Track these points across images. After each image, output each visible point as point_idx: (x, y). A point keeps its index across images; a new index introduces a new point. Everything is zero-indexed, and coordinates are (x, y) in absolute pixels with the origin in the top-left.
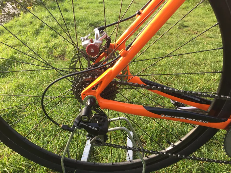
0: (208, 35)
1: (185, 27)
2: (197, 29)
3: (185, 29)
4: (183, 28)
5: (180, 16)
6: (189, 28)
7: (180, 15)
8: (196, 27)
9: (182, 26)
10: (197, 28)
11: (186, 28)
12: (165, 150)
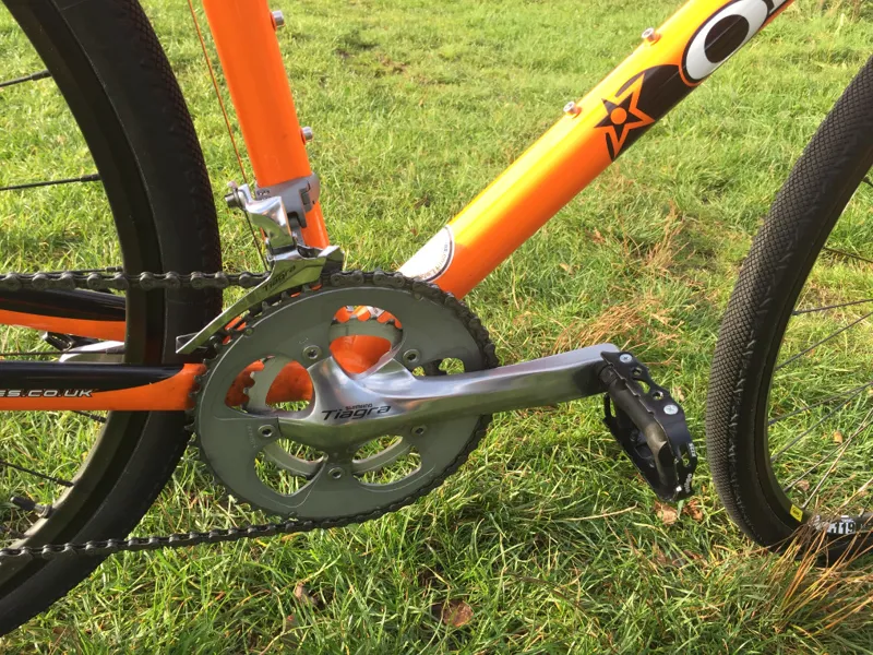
0: (441, 74)
1: (366, 47)
2: (404, 55)
3: (364, 56)
4: (353, 51)
5: (353, 8)
6: (377, 52)
7: (354, 4)
8: (406, 46)
9: (352, 43)
10: (404, 49)
11: (368, 53)
12: (21, 537)
